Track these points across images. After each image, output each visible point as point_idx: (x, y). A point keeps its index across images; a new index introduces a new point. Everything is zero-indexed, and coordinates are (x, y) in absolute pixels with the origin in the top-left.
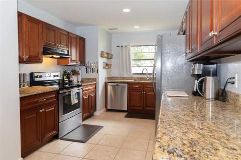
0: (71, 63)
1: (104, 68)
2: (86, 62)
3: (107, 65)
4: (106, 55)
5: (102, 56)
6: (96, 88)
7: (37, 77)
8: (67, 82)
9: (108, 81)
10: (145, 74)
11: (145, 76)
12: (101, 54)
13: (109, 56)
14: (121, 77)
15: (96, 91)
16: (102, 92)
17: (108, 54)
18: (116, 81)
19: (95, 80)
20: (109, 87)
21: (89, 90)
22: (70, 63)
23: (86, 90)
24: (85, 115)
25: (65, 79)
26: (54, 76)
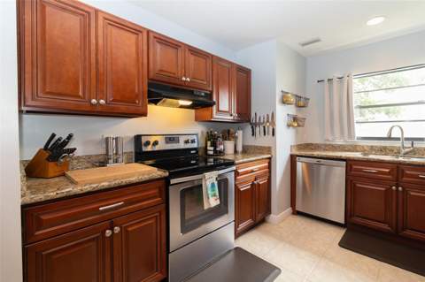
0: (217, 117)
1: (289, 126)
2: (253, 115)
3: (295, 119)
4: (293, 100)
5: (284, 102)
6: (269, 167)
7: (148, 143)
8: (211, 153)
9: (298, 153)
10: (398, 139)
11: (398, 144)
12: (283, 97)
13: (301, 102)
14: (326, 145)
15: (270, 172)
16: (284, 174)
17: (298, 97)
18: (316, 153)
19: (268, 150)
20: (300, 166)
21: (252, 171)
22: (215, 116)
23: (246, 173)
24: (242, 226)
25: (209, 148)
26: (187, 142)
